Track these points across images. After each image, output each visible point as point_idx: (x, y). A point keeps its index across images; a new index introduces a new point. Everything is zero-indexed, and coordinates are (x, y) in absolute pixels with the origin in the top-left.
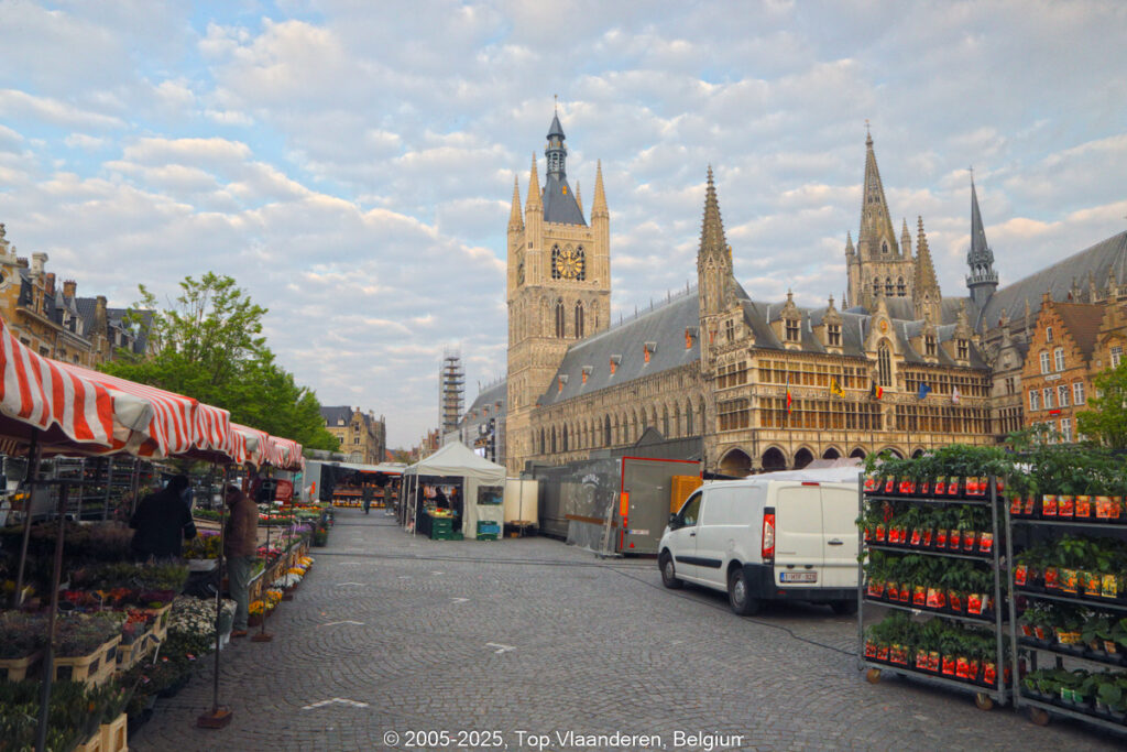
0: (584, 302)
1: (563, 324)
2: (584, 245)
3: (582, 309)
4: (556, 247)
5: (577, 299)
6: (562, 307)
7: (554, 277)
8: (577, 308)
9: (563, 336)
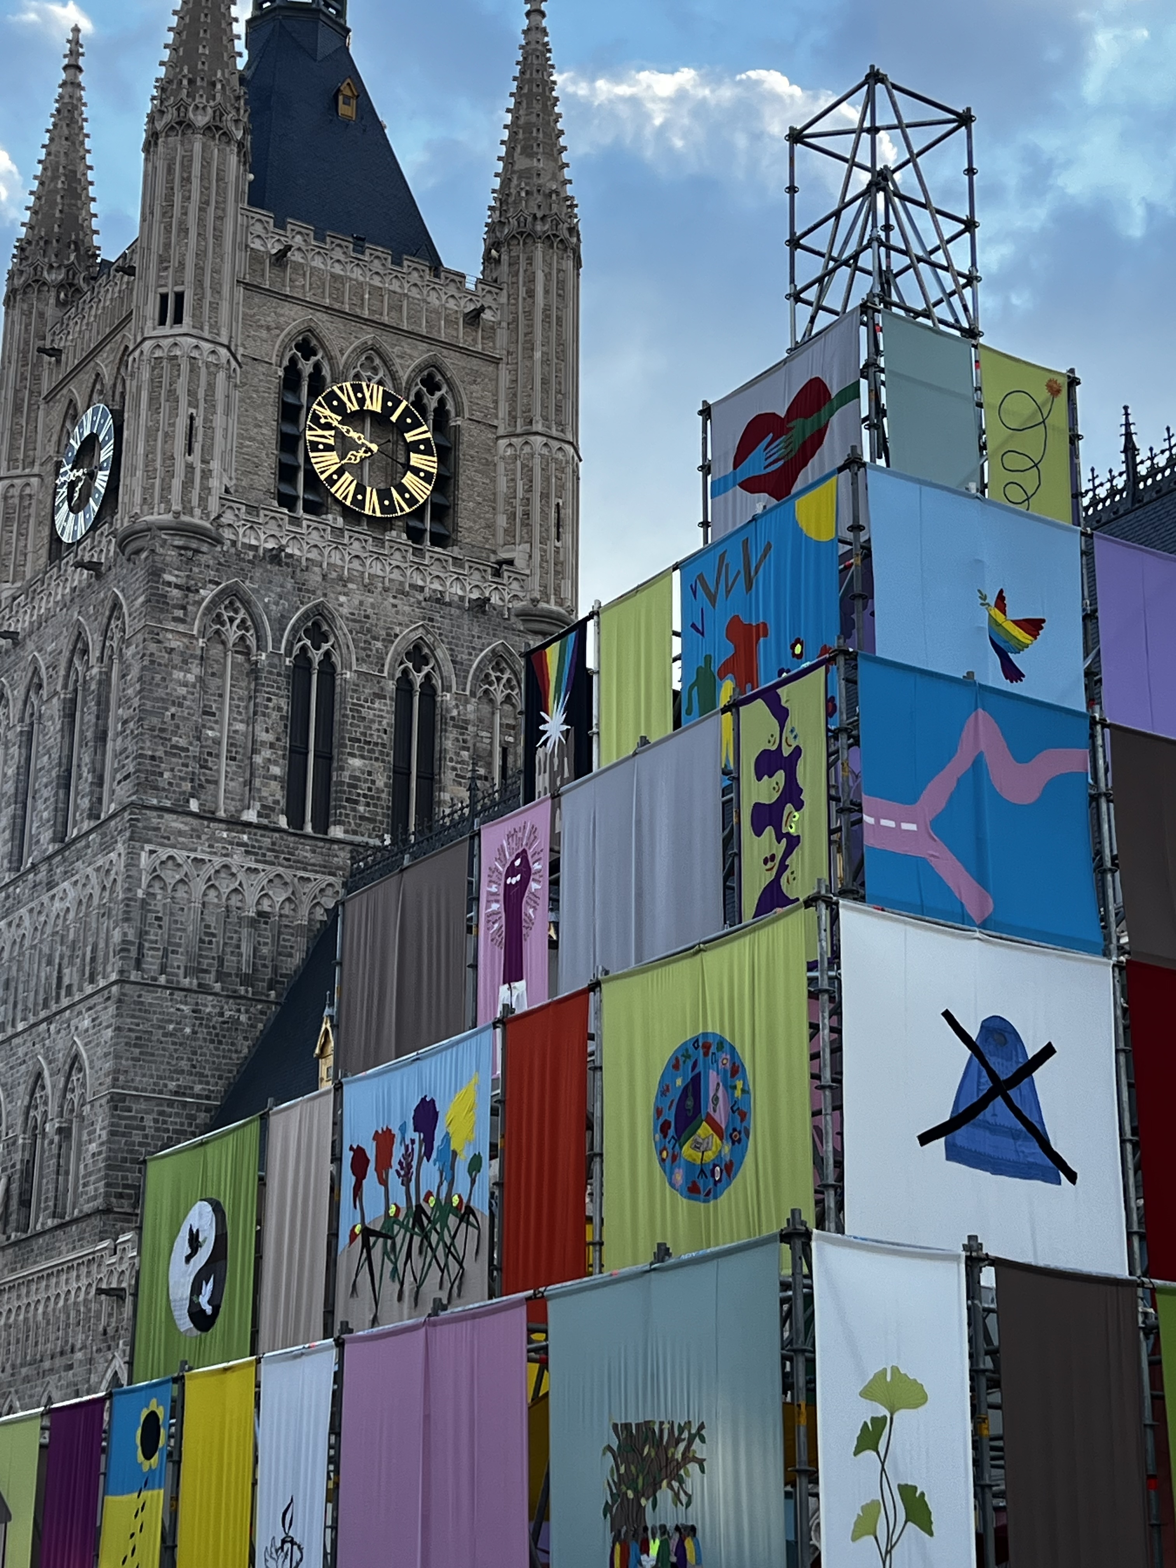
0: (442, 653)
1: (325, 758)
2: (452, 363)
3: (429, 690)
4: (306, 349)
5: (407, 635)
6: (328, 668)
7: (287, 501)
8: (404, 684)
9: (322, 824)
